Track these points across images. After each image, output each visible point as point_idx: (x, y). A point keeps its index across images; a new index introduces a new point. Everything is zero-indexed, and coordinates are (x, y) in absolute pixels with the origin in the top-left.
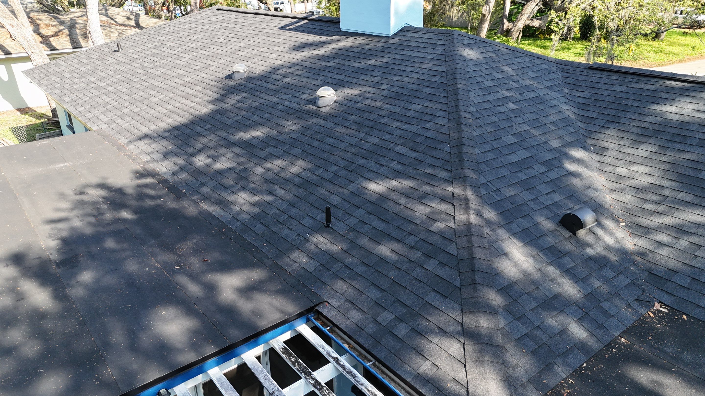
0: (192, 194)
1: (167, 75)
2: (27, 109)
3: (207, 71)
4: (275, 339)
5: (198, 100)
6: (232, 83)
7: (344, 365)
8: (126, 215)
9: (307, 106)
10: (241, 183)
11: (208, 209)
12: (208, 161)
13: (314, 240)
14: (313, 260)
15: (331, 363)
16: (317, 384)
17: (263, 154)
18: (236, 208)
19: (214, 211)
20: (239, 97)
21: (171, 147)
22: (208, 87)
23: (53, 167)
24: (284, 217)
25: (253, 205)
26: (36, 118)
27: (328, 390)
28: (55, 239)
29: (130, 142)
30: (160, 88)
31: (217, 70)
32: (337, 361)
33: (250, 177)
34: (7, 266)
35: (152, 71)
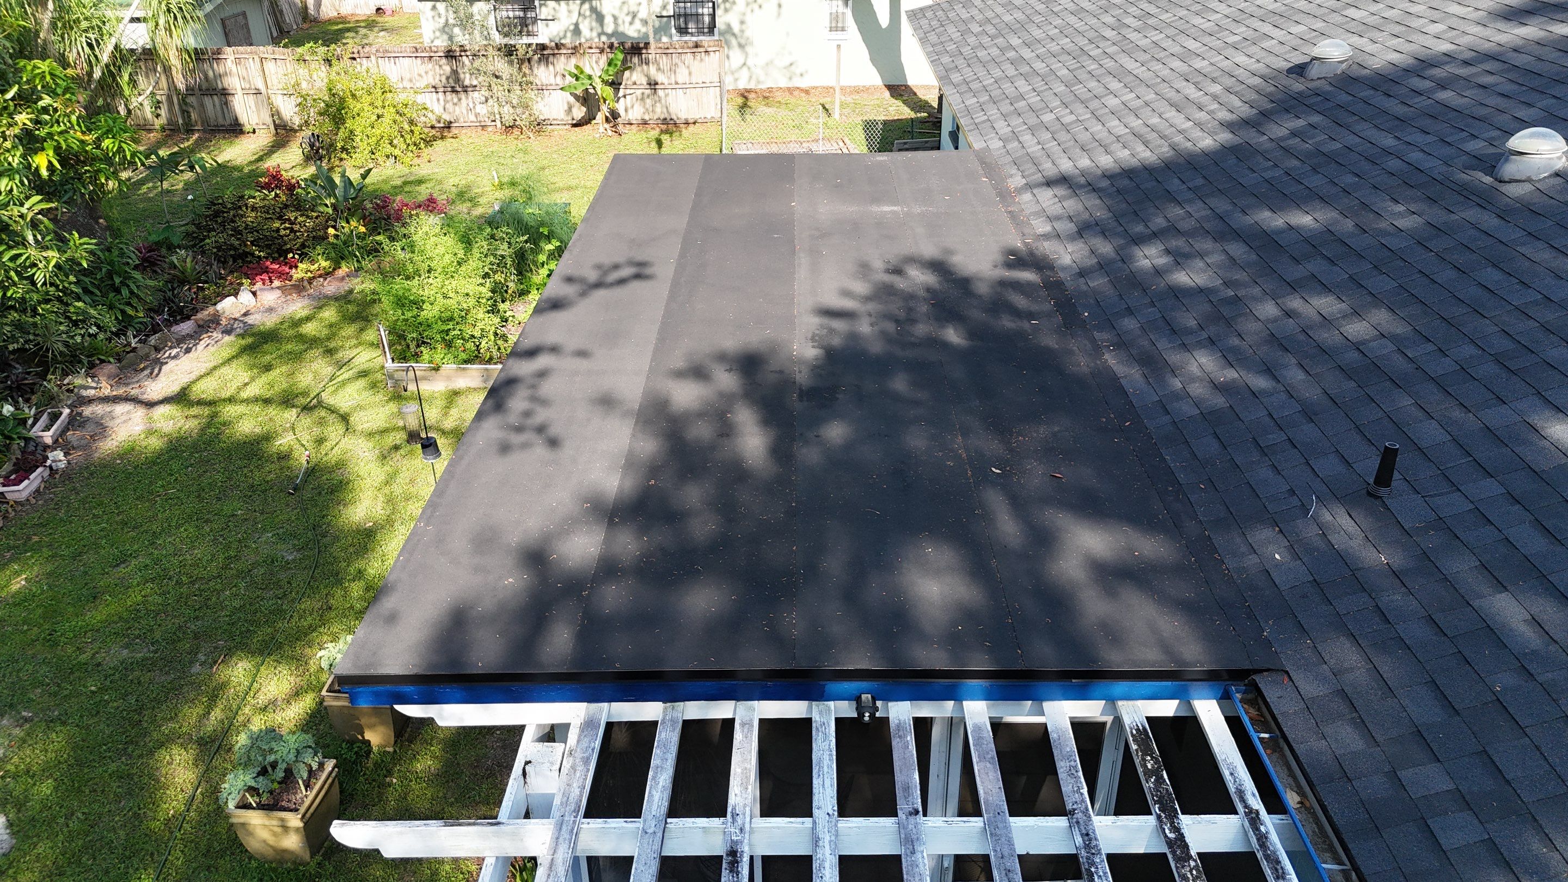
0: (1100, 328)
1: (1161, 50)
2: (904, 88)
3: (1253, 49)
4: (1130, 703)
5: (1202, 116)
6: (1298, 86)
7: (1266, 838)
8: (953, 335)
9: (1467, 171)
10: (1212, 330)
11: (1115, 368)
12: (1162, 261)
13: (1327, 517)
14: (1299, 562)
15: (1237, 816)
16: (1179, 843)
17: (1296, 272)
18: (1177, 384)
19: (1125, 377)
20: (1300, 123)
21: (1101, 213)
22: (1239, 88)
23: (875, 209)
24: (1276, 437)
25: (1218, 387)
26: (912, 109)
27: (1198, 871)
28: (818, 347)
29: (1029, 187)
30: (1134, 78)
31: (1278, 49)
32: (1254, 818)
33: (1239, 320)
34: (730, 370)
35: (1134, 36)
